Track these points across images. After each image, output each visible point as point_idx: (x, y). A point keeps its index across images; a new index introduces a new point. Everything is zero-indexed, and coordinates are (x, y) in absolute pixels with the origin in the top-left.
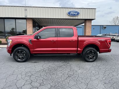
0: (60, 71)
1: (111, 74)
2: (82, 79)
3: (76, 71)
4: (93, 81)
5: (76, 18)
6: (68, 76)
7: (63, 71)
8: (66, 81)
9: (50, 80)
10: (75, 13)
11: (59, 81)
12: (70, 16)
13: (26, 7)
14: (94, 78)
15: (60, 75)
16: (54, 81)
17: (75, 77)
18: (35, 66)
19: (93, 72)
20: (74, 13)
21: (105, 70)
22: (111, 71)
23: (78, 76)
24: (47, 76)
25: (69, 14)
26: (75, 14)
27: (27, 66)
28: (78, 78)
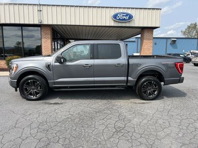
0: (100, 120)
1: (191, 125)
2: (141, 137)
3: (130, 121)
4: (160, 140)
5: (127, 25)
6: (114, 130)
7: (105, 119)
8: (112, 140)
9: (83, 139)
10: (126, 16)
11: (100, 140)
12: (116, 21)
13: (40, 5)
14: (161, 134)
15: (101, 128)
16: (90, 141)
17: (129, 132)
18: (56, 111)
19: (160, 121)
20: (123, 16)
21: (180, 117)
22: (192, 120)
23: (133, 131)
24: (77, 129)
25: (115, 18)
26: (124, 19)
27: (42, 111)
28: (134, 134)
